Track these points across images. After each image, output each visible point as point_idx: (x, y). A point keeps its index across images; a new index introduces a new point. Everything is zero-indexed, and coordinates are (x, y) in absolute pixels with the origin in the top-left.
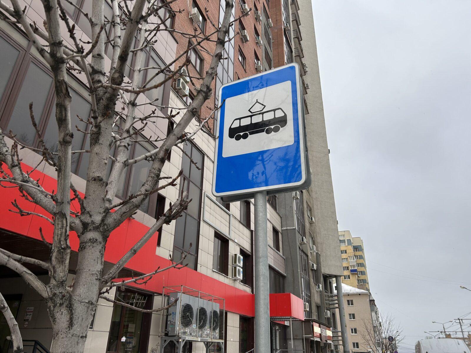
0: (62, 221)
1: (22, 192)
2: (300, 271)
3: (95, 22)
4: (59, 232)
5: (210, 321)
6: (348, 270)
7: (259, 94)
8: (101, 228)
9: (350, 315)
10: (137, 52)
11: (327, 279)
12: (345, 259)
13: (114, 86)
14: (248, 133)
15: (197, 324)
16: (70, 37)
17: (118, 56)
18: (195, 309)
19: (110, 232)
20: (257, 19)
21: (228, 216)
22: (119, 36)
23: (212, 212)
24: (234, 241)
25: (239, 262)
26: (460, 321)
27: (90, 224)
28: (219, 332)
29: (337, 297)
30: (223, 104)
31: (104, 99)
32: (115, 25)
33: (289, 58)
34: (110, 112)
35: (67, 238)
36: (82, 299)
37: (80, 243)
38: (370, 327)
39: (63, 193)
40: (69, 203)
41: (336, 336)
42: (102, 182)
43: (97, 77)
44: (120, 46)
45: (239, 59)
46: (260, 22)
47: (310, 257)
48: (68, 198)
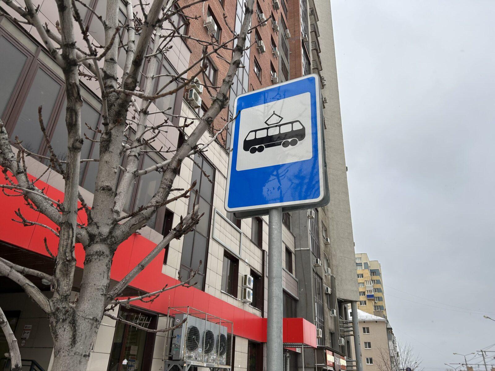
0: (68, 232)
1: (27, 200)
2: (314, 295)
3: (109, 26)
4: (65, 243)
5: (216, 345)
6: (364, 295)
7: (276, 106)
8: (109, 241)
9: (365, 343)
10: (150, 58)
11: (342, 304)
12: (361, 283)
13: (128, 91)
14: (264, 146)
15: (203, 348)
16: (84, 39)
17: (131, 61)
18: (202, 333)
19: (118, 245)
20: (274, 29)
21: (238, 234)
22: (132, 41)
23: (222, 229)
24: (244, 261)
25: (249, 284)
26: (482, 353)
27: (97, 236)
28: (226, 357)
29: (352, 323)
30: (238, 115)
31: (116, 106)
32: (129, 29)
33: (307, 71)
34: (122, 118)
35: (72, 250)
36: (86, 316)
37: (86, 256)
38: (387, 357)
39: (71, 202)
40: (76, 213)
41: (351, 365)
42: (111, 192)
43: (109, 82)
44: (134, 51)
45: (254, 70)
46: (278, 33)
47: (324, 280)
48: (75, 207)
